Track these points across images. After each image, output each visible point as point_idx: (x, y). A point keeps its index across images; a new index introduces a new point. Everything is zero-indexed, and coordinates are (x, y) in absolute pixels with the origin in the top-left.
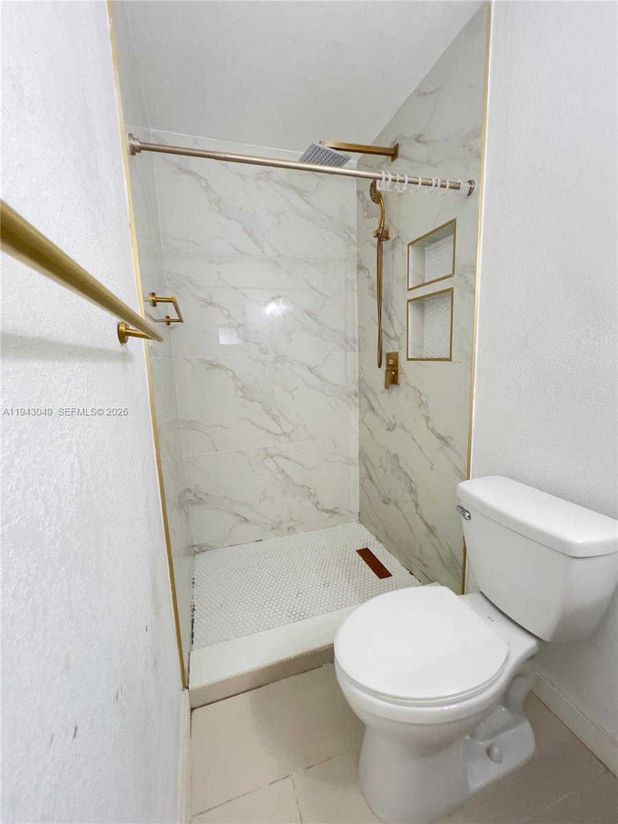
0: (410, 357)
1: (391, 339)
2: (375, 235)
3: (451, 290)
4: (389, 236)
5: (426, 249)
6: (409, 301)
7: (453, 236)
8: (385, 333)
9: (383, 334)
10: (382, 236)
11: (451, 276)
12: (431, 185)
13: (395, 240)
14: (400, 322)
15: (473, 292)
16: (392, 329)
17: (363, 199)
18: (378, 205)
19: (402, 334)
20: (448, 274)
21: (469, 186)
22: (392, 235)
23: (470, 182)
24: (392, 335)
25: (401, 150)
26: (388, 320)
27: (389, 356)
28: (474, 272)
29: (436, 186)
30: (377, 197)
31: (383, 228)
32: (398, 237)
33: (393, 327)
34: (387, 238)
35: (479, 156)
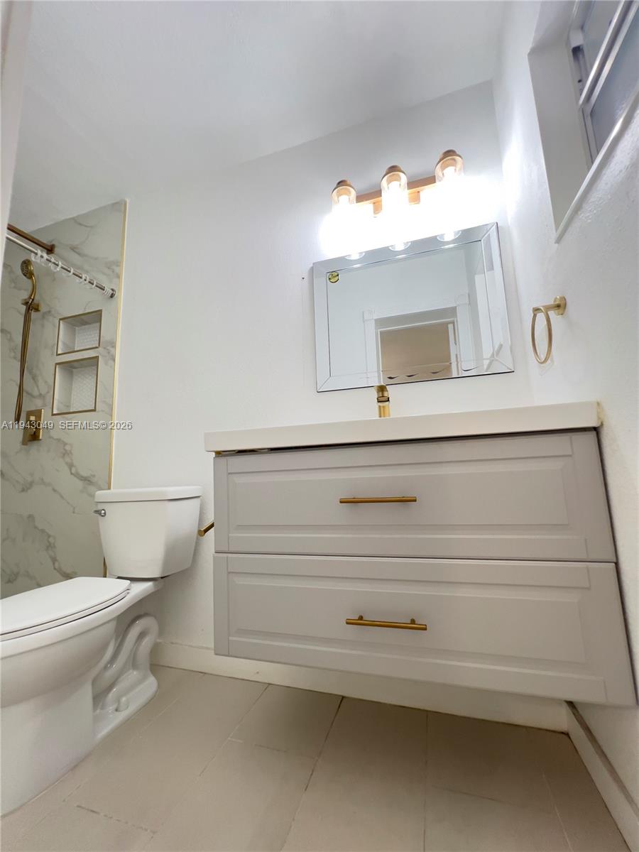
0: (54, 412)
1: (34, 397)
2: (24, 302)
3: (97, 358)
4: (40, 309)
5: (77, 328)
6: (57, 364)
7: (98, 324)
8: (27, 393)
9: (25, 394)
10: (31, 306)
11: (97, 348)
12: (81, 278)
13: (45, 314)
14: (46, 382)
15: (114, 361)
16: (36, 389)
17: (11, 272)
18: (30, 281)
19: (48, 392)
20: (94, 346)
21: (111, 292)
22: (43, 308)
23: (113, 290)
24: (36, 393)
25: (56, 250)
26: (32, 380)
27: (29, 414)
28: (114, 346)
29: (85, 280)
30: (28, 274)
31: (33, 300)
32: (49, 312)
33: (38, 387)
34: (37, 310)
35: (118, 276)
